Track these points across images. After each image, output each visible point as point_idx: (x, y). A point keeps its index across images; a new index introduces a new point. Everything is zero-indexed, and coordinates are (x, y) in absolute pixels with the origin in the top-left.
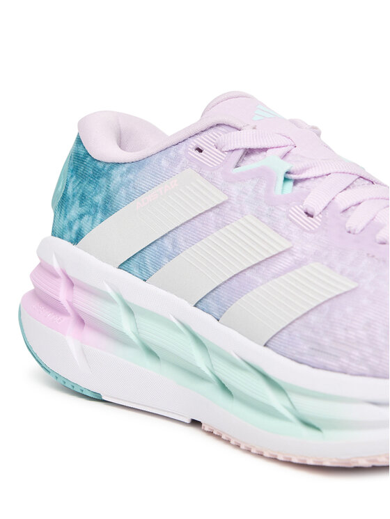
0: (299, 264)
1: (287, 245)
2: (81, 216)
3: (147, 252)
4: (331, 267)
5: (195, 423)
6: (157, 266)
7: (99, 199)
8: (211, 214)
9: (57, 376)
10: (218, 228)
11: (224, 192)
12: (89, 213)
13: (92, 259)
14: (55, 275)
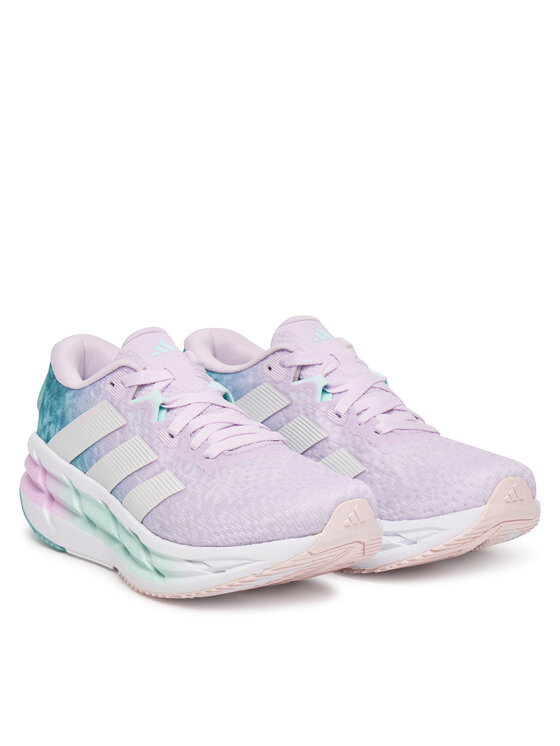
0: (162, 470)
1: (156, 457)
2: (50, 423)
3: (85, 455)
4: (176, 474)
5: (115, 570)
6: (91, 465)
7: (59, 412)
8: (118, 432)
9: (40, 535)
10: (121, 442)
11: (124, 417)
12: (54, 422)
13: (55, 455)
14: (36, 464)
